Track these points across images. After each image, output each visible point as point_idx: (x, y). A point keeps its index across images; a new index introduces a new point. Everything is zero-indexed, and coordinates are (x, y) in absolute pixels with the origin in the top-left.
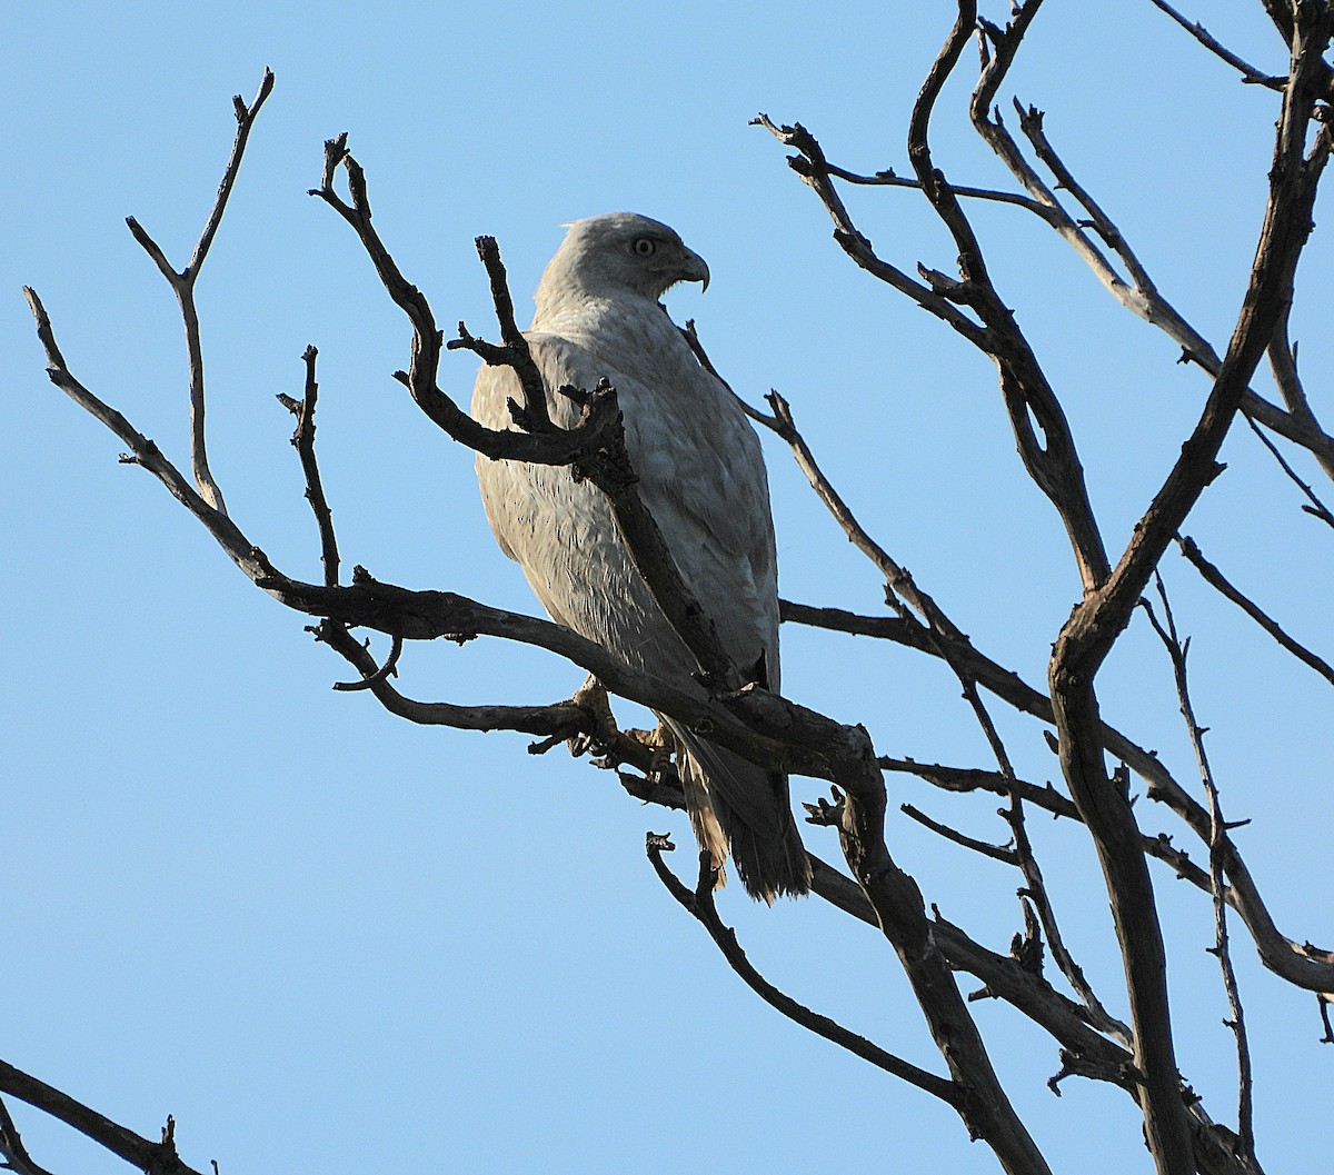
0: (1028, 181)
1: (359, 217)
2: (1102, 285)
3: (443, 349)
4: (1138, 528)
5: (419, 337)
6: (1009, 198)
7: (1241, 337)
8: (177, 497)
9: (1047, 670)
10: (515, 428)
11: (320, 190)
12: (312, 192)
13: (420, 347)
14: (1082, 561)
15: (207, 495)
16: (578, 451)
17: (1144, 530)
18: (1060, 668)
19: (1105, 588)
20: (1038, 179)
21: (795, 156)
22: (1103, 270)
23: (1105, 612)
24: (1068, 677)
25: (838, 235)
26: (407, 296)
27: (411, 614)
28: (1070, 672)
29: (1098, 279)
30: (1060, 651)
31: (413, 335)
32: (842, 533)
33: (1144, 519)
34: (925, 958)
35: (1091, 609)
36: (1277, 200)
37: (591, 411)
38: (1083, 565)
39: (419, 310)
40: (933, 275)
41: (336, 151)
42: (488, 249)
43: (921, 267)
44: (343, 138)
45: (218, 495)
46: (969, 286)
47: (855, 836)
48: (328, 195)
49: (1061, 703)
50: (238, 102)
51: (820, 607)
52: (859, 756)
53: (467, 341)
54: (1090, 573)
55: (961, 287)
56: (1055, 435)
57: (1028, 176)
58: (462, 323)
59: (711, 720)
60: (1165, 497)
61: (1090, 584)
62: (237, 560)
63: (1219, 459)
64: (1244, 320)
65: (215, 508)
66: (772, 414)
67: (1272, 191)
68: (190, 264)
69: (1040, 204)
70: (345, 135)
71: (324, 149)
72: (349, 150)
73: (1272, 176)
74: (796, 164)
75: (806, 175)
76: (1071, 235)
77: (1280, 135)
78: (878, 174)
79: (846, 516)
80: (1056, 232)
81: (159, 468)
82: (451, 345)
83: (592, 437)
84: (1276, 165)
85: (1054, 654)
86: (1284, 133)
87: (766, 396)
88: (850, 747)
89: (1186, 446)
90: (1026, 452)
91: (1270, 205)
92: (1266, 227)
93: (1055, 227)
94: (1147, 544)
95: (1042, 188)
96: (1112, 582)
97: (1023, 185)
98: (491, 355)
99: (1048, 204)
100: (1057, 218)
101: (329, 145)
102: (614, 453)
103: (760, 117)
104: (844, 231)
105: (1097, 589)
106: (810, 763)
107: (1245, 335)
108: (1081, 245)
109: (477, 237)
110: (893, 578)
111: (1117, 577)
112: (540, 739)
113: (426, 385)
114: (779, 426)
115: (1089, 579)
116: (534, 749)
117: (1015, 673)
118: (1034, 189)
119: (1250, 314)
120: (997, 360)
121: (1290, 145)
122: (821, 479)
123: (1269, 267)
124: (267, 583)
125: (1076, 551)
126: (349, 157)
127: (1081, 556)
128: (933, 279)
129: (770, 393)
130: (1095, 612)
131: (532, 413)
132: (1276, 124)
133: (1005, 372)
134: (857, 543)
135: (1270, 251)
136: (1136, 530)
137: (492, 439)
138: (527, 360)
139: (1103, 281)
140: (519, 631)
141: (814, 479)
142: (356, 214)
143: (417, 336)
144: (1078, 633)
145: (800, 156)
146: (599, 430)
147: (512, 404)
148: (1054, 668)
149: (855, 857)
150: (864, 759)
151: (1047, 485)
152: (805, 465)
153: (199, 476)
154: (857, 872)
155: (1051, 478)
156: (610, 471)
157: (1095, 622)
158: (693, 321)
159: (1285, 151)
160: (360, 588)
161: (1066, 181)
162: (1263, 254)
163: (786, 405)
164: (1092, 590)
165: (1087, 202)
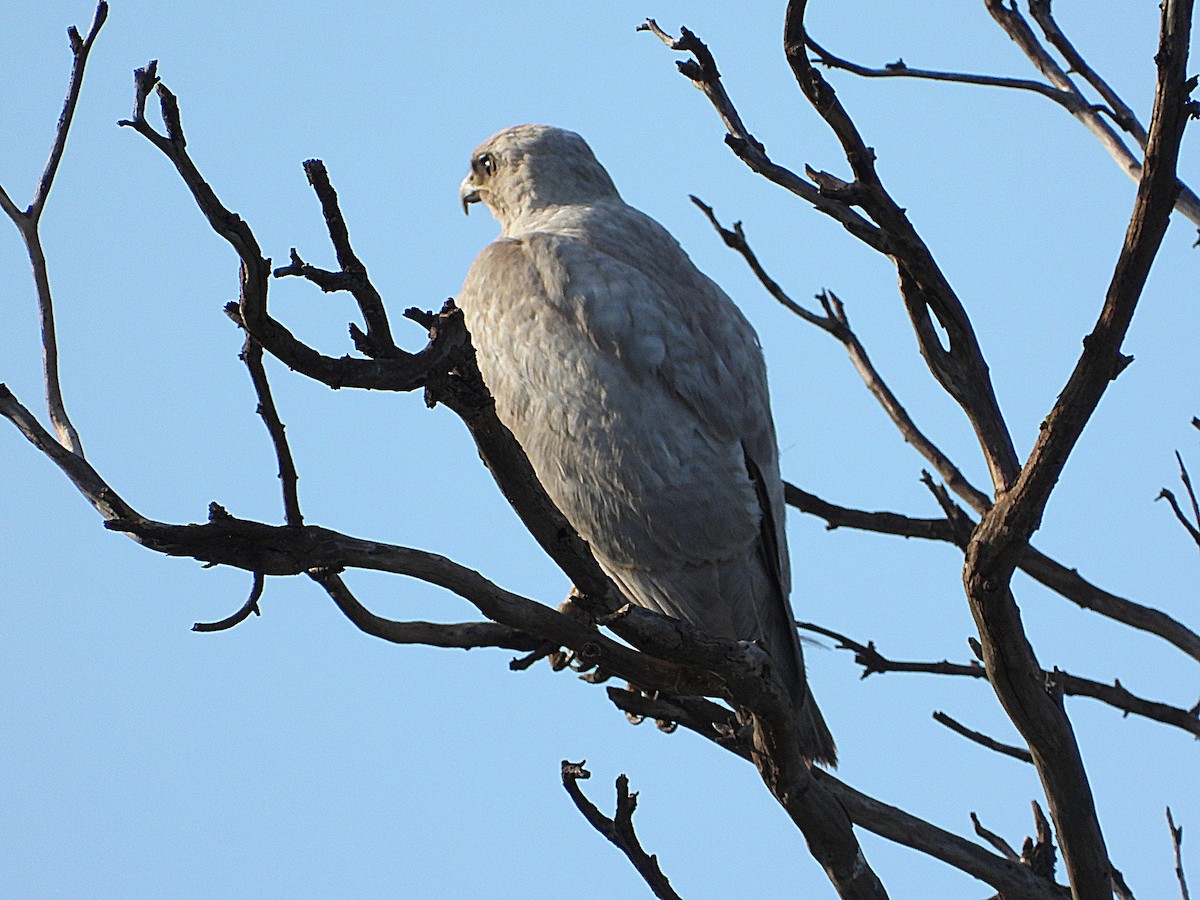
0: (1044, 66)
1: (174, 146)
2: (1122, 171)
3: (271, 278)
4: (1044, 426)
5: (245, 266)
6: (1024, 84)
7: (1137, 226)
8: (31, 440)
9: (962, 576)
10: (360, 355)
11: (132, 120)
12: (122, 123)
13: (247, 276)
14: (992, 463)
15: (62, 438)
16: (425, 376)
17: (1050, 428)
18: (973, 574)
19: (1014, 489)
20: (1054, 63)
21: (685, 61)
22: (1121, 155)
23: (1015, 514)
24: (982, 583)
25: (729, 140)
26: (229, 225)
27: (273, 550)
28: (983, 577)
29: (1116, 164)
30: (972, 555)
31: (240, 265)
32: (897, 433)
33: (1049, 417)
34: (855, 876)
35: (1001, 512)
36: (1165, 85)
37: (437, 333)
38: (993, 466)
39: (242, 239)
40: (821, 177)
41: (146, 79)
42: (316, 173)
43: (809, 169)
44: (153, 65)
45: (74, 437)
46: (857, 186)
47: (766, 755)
48: (140, 125)
49: (978, 609)
50: (73, 32)
51: (871, 510)
52: (757, 673)
53: (297, 268)
54: (1000, 474)
55: (849, 187)
56: (957, 335)
57: (1044, 61)
58: (293, 250)
59: (599, 643)
60: (1069, 394)
61: (1001, 486)
62: (94, 503)
63: (1124, 351)
64: (1139, 209)
65: (71, 450)
66: (823, 314)
67: (1159, 74)
68: (33, 201)
69: (1057, 90)
70: (155, 63)
71: (134, 78)
72: (159, 78)
73: (1158, 59)
74: (686, 69)
75: (698, 80)
76: (1089, 120)
77: (1165, 17)
78: (888, 66)
79: (901, 416)
80: (1073, 118)
81: (12, 411)
82: (278, 273)
83: (437, 362)
84: (1163, 48)
85: (967, 560)
86: (1169, 15)
87: (817, 297)
88: (748, 664)
89: (1087, 341)
90: (929, 353)
91: (1158, 90)
92: (1156, 112)
93: (1072, 112)
94: (1053, 442)
95: (1059, 73)
96: (1021, 482)
97: (1040, 71)
98: (328, 282)
99: (1065, 89)
100: (1073, 102)
101: (139, 73)
102: (466, 376)
103: (648, 22)
104: (736, 136)
105: (1008, 490)
106: (705, 682)
107: (1140, 224)
108: (1098, 130)
109: (305, 160)
110: (949, 478)
111: (1026, 478)
112: (521, 655)
113: (256, 316)
114: (831, 326)
115: (999, 481)
116: (516, 665)
117: (1074, 570)
118: (1051, 74)
119: (1144, 202)
120: (895, 261)
121: (1176, 27)
122: (877, 379)
123: (1160, 153)
124: (117, 525)
125: (985, 453)
126: (160, 85)
127: (990, 457)
128: (822, 180)
129: (820, 293)
130: (1005, 514)
131: (375, 337)
132: (1161, 6)
133: (902, 272)
134: (913, 443)
135: (1160, 137)
136: (1042, 428)
137: (330, 368)
138: (364, 284)
139: (1121, 166)
140: (388, 562)
141: (869, 379)
142: (170, 143)
143: (243, 265)
144: (989, 537)
145: (691, 60)
146: (446, 353)
147: (354, 329)
148: (968, 573)
149: (770, 777)
150: (762, 676)
151: (953, 387)
152: (860, 365)
153: (54, 418)
154: (774, 791)
155: (956, 380)
156: (463, 393)
157: (1005, 524)
158: (740, 223)
159: (1170, 33)
160: (216, 525)
161: (1079, 65)
162: (1154, 140)
163: (839, 305)
164: (1002, 492)
165: (1100, 86)
